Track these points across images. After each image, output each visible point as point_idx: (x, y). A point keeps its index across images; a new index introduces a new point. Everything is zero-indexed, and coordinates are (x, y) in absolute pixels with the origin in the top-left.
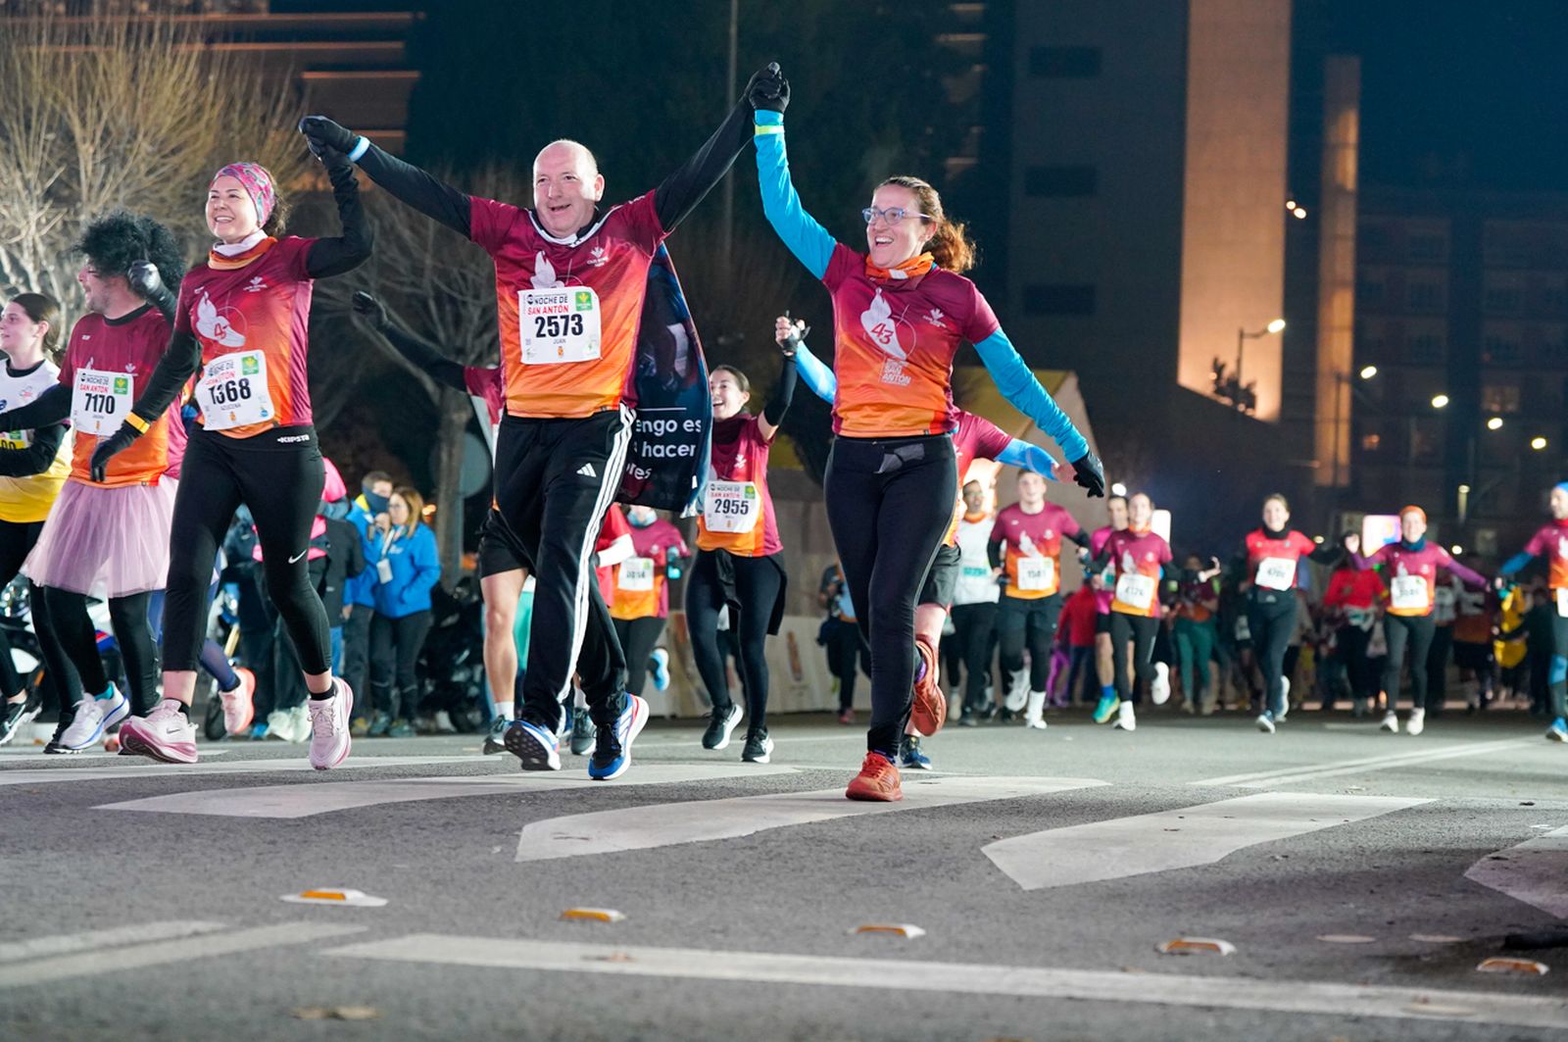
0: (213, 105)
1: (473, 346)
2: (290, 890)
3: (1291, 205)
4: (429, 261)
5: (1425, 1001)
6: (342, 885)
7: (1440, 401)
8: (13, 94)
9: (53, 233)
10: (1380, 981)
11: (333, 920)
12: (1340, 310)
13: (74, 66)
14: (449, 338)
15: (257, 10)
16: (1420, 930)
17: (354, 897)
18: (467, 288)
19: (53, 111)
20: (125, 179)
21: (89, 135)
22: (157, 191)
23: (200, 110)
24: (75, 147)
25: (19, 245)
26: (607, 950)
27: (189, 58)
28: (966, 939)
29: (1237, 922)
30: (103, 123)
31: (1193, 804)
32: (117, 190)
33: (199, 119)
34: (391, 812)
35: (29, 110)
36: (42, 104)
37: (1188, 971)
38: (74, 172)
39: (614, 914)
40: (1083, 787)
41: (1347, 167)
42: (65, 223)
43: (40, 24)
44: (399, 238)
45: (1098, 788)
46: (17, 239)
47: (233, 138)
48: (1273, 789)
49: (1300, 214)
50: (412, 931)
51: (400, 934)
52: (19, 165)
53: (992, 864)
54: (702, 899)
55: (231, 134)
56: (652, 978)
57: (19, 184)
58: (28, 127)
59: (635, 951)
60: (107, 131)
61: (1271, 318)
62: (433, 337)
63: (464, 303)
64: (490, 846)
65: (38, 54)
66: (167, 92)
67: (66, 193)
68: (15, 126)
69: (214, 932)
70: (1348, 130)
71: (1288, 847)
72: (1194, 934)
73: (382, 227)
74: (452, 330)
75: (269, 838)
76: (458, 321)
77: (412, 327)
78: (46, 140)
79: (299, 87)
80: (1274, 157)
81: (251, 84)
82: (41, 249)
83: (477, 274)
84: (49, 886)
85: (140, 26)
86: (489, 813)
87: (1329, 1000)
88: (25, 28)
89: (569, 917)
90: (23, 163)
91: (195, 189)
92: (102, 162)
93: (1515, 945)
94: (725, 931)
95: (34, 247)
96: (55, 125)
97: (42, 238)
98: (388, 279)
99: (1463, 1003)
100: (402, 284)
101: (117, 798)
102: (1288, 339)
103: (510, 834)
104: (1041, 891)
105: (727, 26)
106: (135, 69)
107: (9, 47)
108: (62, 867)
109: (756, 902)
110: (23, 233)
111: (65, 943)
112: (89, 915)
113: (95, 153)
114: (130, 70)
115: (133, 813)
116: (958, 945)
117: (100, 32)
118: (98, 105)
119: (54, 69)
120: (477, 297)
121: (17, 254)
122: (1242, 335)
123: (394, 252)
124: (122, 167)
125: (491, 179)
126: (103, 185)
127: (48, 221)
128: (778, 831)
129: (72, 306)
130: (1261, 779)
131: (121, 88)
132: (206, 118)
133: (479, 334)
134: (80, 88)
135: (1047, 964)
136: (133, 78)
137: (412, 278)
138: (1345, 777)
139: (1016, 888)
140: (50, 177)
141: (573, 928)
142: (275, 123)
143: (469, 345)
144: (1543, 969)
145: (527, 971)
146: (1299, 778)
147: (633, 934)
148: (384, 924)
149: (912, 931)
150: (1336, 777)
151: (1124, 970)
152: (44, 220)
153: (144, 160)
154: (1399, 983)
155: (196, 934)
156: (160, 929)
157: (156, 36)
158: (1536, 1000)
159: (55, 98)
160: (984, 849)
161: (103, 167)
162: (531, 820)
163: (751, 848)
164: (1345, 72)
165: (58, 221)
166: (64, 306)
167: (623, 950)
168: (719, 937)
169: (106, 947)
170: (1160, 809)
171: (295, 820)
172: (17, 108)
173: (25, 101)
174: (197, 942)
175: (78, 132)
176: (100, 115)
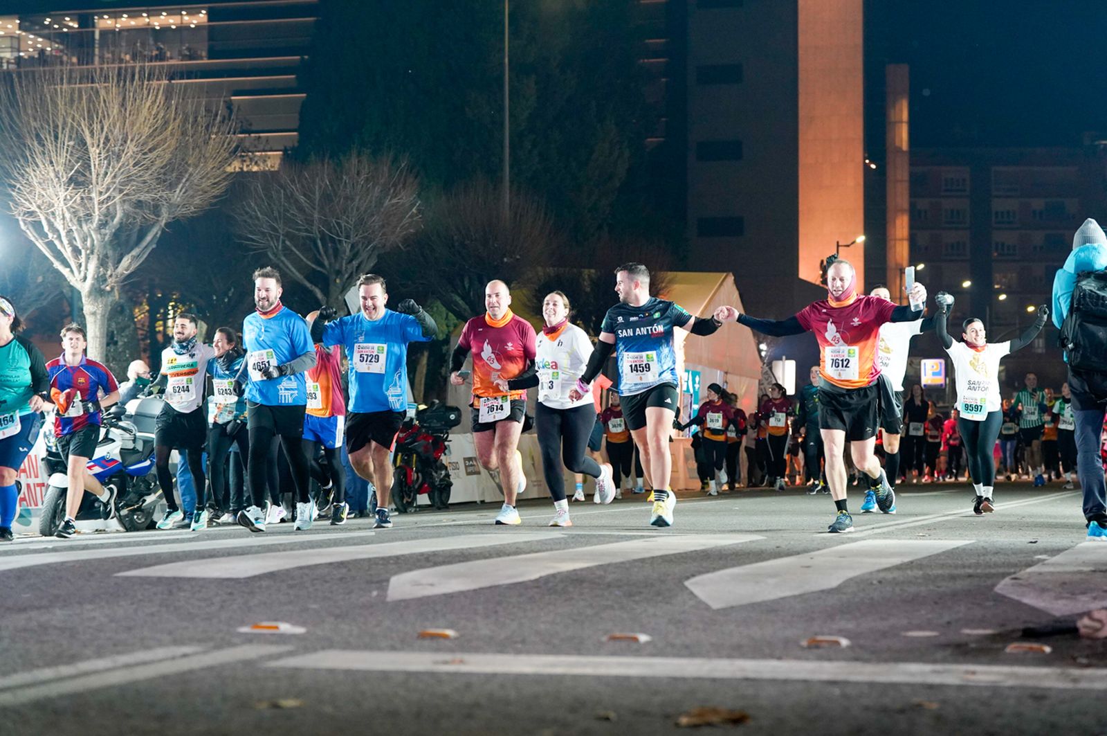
0: (175, 119)
1: (346, 268)
2: (242, 623)
3: (867, 161)
4: (316, 216)
5: (974, 673)
6: (276, 620)
7: (967, 284)
8: (46, 116)
9: (74, 206)
10: (944, 661)
11: (272, 643)
12: (900, 228)
13: (84, 97)
14: (330, 264)
15: (201, 58)
16: (967, 626)
17: (285, 628)
18: (341, 232)
19: (72, 127)
20: (120, 169)
21: (96, 142)
22: (140, 176)
23: (166, 123)
24: (87, 150)
25: (53, 213)
26: (448, 657)
27: (158, 90)
28: (678, 642)
29: (851, 626)
30: (104, 133)
31: (819, 549)
32: (115, 177)
33: (166, 129)
34: (307, 571)
35: (56, 127)
36: (65, 123)
37: (820, 658)
38: (87, 166)
39: (450, 633)
40: (748, 540)
41: (902, 136)
42: (82, 198)
43: (61, 70)
44: (297, 201)
45: (757, 541)
46: (52, 210)
47: (188, 140)
48: (869, 537)
49: (873, 166)
50: (323, 648)
51: (315, 650)
52: (51, 162)
53: (692, 593)
54: (508, 621)
55: (187, 138)
56: (478, 675)
57: (52, 175)
58: (56, 138)
59: (466, 657)
60: (107, 139)
61: (857, 235)
62: (321, 264)
63: (340, 241)
64: (370, 592)
65: (61, 89)
66: (145, 112)
67: (81, 179)
68: (48, 137)
69: (196, 654)
70: (902, 112)
71: (882, 575)
72: (823, 634)
73: (286, 194)
74: (333, 260)
75: (229, 591)
76: (336, 253)
77: (307, 258)
78: (68, 146)
79: (229, 106)
80: (855, 130)
81: (199, 104)
82: (68, 215)
83: (348, 223)
84: (89, 627)
85: (126, 70)
86: (368, 570)
87: (912, 674)
88: (52, 73)
89: (423, 636)
90: (54, 160)
91: (165, 174)
92: (104, 159)
93: (1030, 634)
94: (523, 642)
95: (63, 215)
96: (74, 136)
97: (67, 208)
98: (290, 228)
99: (998, 673)
100: (299, 230)
101: (129, 568)
102: (868, 248)
103: (383, 583)
104: (724, 609)
105: (503, 58)
106: (124, 99)
107: (43, 86)
108: (96, 614)
109: (543, 622)
110: (56, 205)
111: (100, 664)
112: (115, 645)
113: (100, 153)
114: (121, 99)
115: (140, 578)
116: (673, 646)
117: (101, 74)
118: (101, 122)
119: (72, 101)
120: (348, 237)
121: (52, 220)
122: (838, 246)
123: (294, 211)
124: (118, 161)
125: (354, 161)
126: (106, 173)
127: (72, 198)
128: (554, 576)
129: (88, 252)
130: (862, 531)
131: (115, 111)
132: (170, 128)
133: (351, 261)
134: (89, 112)
135: (729, 657)
136: (123, 105)
137: (307, 227)
138: (915, 528)
139: (707, 608)
140: (71, 170)
141: (426, 643)
142: (215, 130)
143: (344, 268)
144: (1048, 649)
145: (397, 673)
146: (885, 530)
147: (465, 645)
148: (305, 645)
149: (643, 638)
150: (908, 528)
151: (779, 658)
152: (68, 197)
153: (132, 156)
154: (957, 662)
155: (185, 656)
156: (160, 653)
157: (137, 77)
158: (1044, 671)
159: (73, 120)
160: (687, 583)
161: (106, 162)
162: (396, 573)
163: (537, 587)
164: (899, 75)
165: (78, 198)
166: (83, 251)
167: (458, 656)
168: (519, 646)
169: (127, 666)
170: (798, 553)
171: (245, 579)
172: (49, 125)
173: (54, 121)
174: (185, 661)
175: (89, 140)
176: (102, 129)
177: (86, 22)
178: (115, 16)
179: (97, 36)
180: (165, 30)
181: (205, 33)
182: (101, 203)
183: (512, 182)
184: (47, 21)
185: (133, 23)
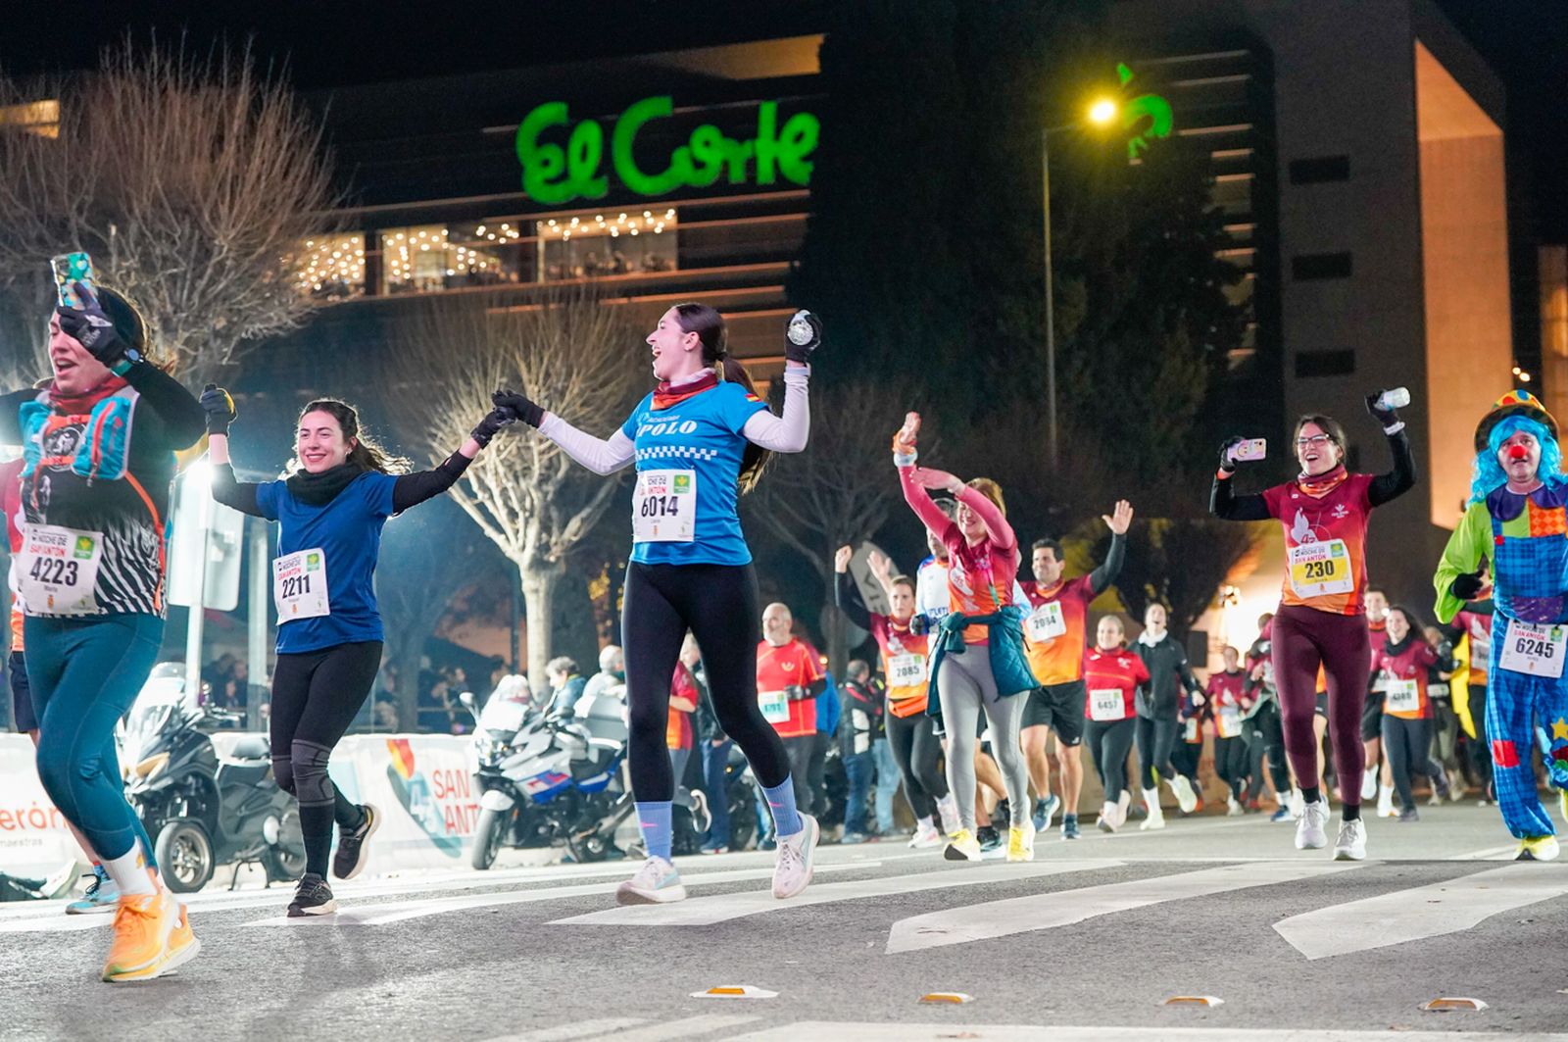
2: (699, 986)
3: (1517, 371)
6: (743, 982)
8: (472, 347)
9: (510, 457)
11: (733, 1011)
15: (668, 268)
17: (751, 991)
19: (505, 359)
20: (564, 410)
21: (534, 378)
22: (590, 418)
26: (957, 1027)
28: (1259, 1005)
29: (1489, 981)
30: (544, 366)
31: (1454, 877)
33: (621, 358)
34: (786, 916)
35: (485, 360)
37: (1447, 1026)
39: (964, 997)
41: (1561, 337)
42: (519, 448)
49: (1525, 377)
50: (798, 1018)
51: (788, 1021)
52: (480, 405)
53: (1282, 939)
54: (1039, 979)
58: (485, 374)
59: (980, 1029)
60: (547, 375)
64: (865, 942)
68: (475, 373)
69: (637, 1026)
70: (1559, 306)
71: (1533, 911)
72: (1451, 993)
75: (687, 942)
78: (500, 384)
82: (501, 470)
86: (863, 914)
89: (927, 1000)
90: (483, 402)
92: (546, 398)
94: (1057, 1007)
95: (496, 469)
97: (502, 461)
101: (564, 914)
103: (881, 931)
104: (1324, 960)
109: (1084, 980)
115: (577, 927)
116: (1252, 1012)
118: (540, 352)
121: (482, 475)
124: (562, 401)
125: (857, 390)
127: (506, 447)
128: (1102, 918)
129: (527, 514)
131: (557, 339)
134: (525, 340)
135: (1327, 1025)
136: (566, 330)
139: (1301, 958)
141: (932, 1009)
143: (846, 527)
147: (981, 1012)
149: (1213, 1001)
151: (1392, 1026)
152: (502, 447)
155: (619, 1030)
159: (506, 351)
160: (1275, 926)
162: (900, 918)
163: (1080, 934)
165: (513, 447)
166: (521, 514)
167: (971, 1027)
170: (1425, 883)
171: (707, 926)
172: (476, 358)
173: (482, 353)
174: (620, 1036)
175: (525, 376)
176: (542, 360)
177: (526, 229)
178: (564, 221)
179: (541, 247)
180: (625, 236)
181: (673, 239)
182: (542, 453)
183: (1058, 411)
184: (481, 231)
185: (585, 229)
